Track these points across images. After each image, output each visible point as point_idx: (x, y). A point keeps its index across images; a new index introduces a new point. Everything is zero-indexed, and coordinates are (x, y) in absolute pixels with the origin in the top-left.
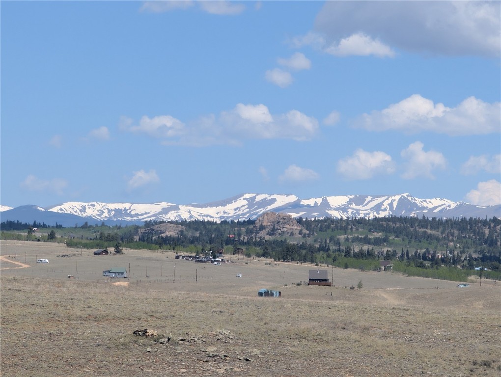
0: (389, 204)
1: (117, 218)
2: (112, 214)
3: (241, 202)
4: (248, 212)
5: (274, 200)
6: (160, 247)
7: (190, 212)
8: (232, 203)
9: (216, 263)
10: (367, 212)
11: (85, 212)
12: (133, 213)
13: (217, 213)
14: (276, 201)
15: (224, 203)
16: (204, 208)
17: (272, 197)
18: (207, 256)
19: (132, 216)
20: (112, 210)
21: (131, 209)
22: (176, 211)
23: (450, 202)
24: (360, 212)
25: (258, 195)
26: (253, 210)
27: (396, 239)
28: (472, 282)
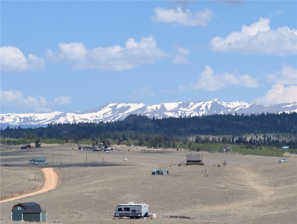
0: (205, 107)
1: (25, 123)
2: (22, 121)
3: (107, 109)
4: (112, 116)
5: (129, 107)
6: (66, 141)
7: (73, 117)
8: (101, 110)
9: (107, 151)
10: (191, 112)
11: (4, 120)
12: (36, 119)
13: (92, 117)
14: (131, 107)
15: (96, 111)
16: (83, 114)
17: (128, 105)
18: (100, 146)
19: (35, 122)
20: (22, 118)
21: (35, 117)
22: (64, 117)
23: (245, 104)
24: (186, 112)
25: (118, 104)
26: (116, 114)
27: (219, 129)
28: (287, 157)
